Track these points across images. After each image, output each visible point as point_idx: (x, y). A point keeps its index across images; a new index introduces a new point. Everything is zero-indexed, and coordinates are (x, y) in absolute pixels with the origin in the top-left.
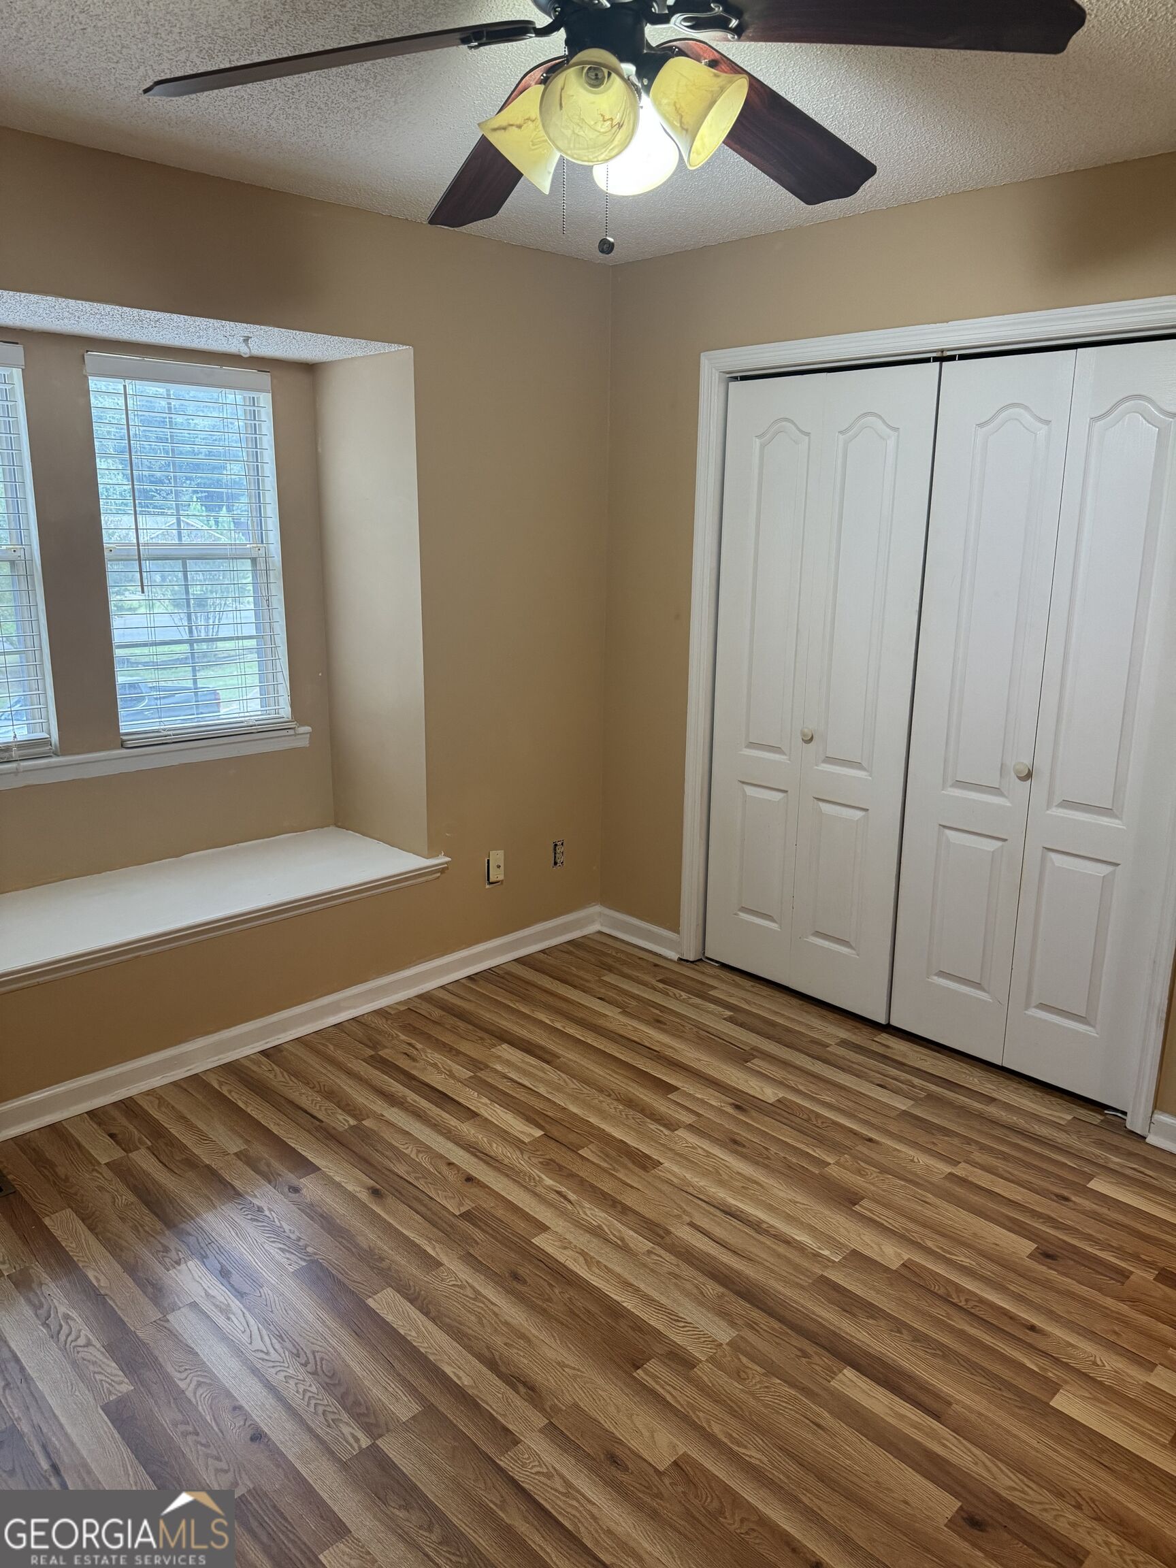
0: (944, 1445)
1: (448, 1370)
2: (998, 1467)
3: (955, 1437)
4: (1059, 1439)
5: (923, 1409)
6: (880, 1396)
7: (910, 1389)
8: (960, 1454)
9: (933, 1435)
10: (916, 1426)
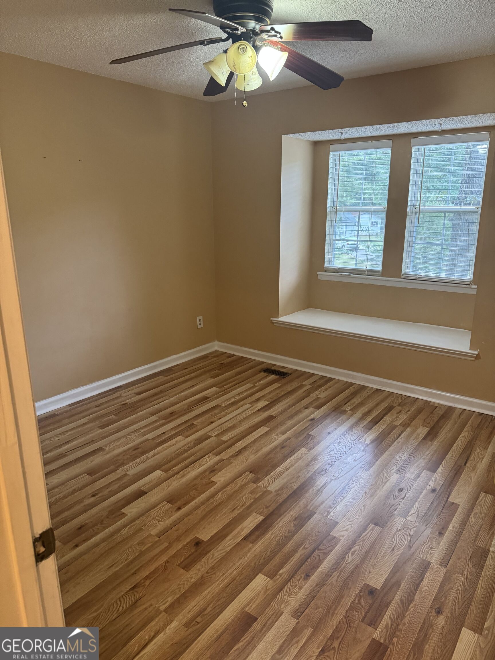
0: (230, 540)
1: (241, 442)
2: (223, 553)
3: (235, 543)
4: (241, 573)
5: (248, 535)
6: (251, 525)
7: (257, 533)
8: (228, 543)
9: (235, 537)
10: (239, 533)
